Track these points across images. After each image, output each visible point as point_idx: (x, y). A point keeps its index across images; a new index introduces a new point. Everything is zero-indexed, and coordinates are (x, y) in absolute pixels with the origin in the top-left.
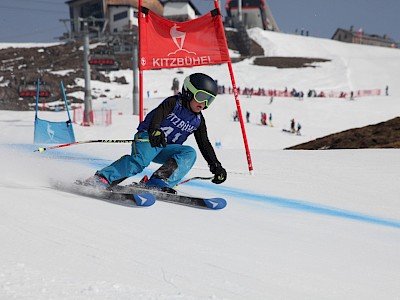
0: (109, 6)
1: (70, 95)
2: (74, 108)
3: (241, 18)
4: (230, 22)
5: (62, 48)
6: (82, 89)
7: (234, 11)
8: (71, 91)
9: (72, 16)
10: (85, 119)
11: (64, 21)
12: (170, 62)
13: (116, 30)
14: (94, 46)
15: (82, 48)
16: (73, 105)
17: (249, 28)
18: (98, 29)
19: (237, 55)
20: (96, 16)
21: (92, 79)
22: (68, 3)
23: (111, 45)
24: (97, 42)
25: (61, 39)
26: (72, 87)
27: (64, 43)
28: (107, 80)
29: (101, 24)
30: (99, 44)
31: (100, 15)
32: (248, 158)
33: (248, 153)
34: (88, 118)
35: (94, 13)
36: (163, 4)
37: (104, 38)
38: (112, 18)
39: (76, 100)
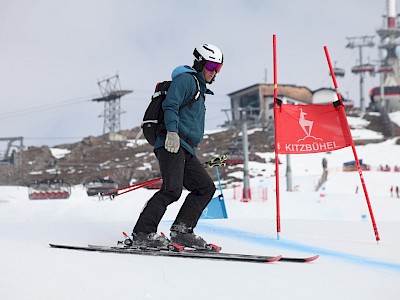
0: (265, 96)
1: (230, 175)
2: (234, 186)
3: (383, 104)
4: (373, 107)
5: (224, 135)
6: (242, 170)
7: (376, 98)
8: (232, 171)
9: (233, 107)
10: (244, 197)
11: (225, 111)
12: (300, 147)
13: (271, 117)
14: (251, 132)
15: (241, 134)
16: (233, 183)
17: (391, 112)
18: (255, 116)
19: (380, 136)
20: (254, 106)
21: (250, 160)
22: (230, 95)
23: (266, 130)
24: (254, 128)
25: (223, 126)
26: (233, 168)
27: (225, 129)
28: (263, 161)
29: (257, 112)
30: (257, 130)
31: (257, 105)
32: (375, 229)
33: (374, 225)
34: (246, 195)
35: (252, 103)
36: (313, 93)
37: (260, 125)
38: (267, 107)
39: (236, 180)
